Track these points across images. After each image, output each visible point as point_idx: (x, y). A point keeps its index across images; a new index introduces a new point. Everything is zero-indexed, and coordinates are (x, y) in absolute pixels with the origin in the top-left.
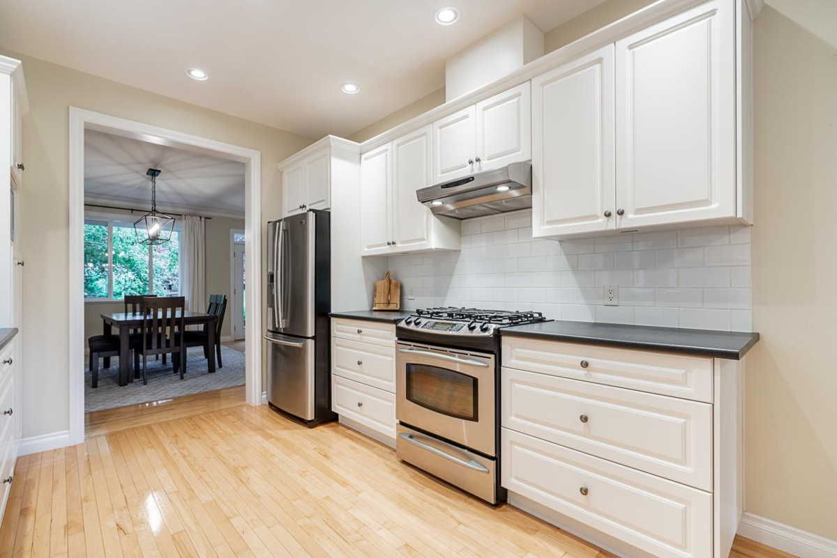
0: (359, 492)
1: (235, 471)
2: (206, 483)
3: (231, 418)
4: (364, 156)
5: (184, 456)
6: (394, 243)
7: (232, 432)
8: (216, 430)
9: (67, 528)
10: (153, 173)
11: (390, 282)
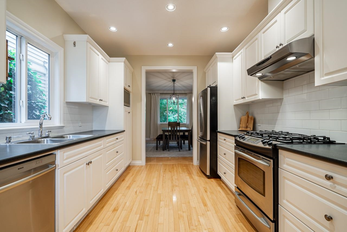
0: (208, 211)
1: (173, 186)
2: (163, 187)
3: (184, 168)
4: (234, 58)
5: (163, 177)
6: (244, 98)
7: (181, 173)
8: (177, 171)
9: (127, 187)
10: (174, 81)
11: (248, 117)
